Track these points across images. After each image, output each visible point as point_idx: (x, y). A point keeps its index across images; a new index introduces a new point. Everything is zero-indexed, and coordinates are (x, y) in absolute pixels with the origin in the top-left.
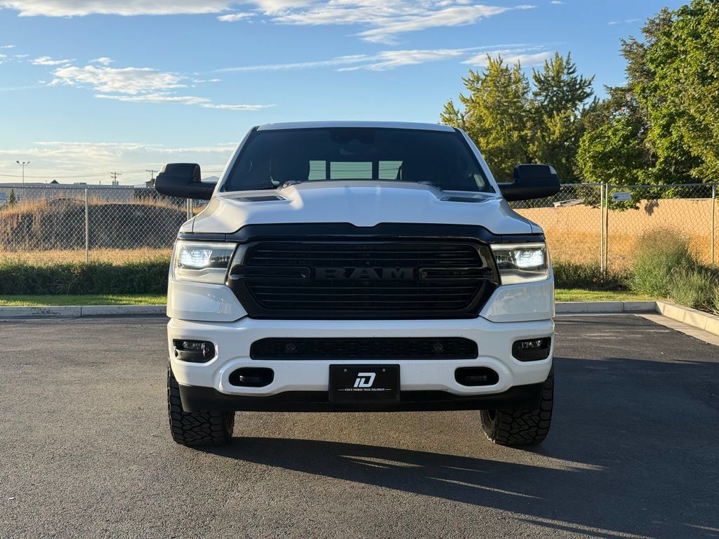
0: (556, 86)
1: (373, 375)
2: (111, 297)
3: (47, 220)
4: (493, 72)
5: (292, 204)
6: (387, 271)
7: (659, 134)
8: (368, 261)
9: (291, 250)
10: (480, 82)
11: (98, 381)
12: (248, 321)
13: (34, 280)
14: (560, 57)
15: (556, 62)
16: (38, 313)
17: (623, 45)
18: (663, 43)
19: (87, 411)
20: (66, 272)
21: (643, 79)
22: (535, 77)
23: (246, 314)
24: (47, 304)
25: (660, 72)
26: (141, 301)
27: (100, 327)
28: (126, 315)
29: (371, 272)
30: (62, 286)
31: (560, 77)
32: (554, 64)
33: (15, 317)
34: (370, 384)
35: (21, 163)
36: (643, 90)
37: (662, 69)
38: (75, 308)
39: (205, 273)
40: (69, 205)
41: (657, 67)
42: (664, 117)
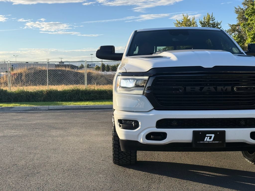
0: (208, 25)
1: (213, 135)
2: (58, 102)
3: (27, 75)
4: (185, 20)
5: (171, 58)
6: (219, 88)
7: (250, 41)
8: (208, 83)
9: (173, 79)
10: (180, 24)
11: (67, 135)
12: (155, 111)
13: (29, 97)
14: (209, 15)
15: (208, 17)
16: (33, 109)
17: (235, 9)
18: (251, 8)
19: (69, 149)
20: (41, 93)
21: (243, 21)
22: (200, 22)
23: (154, 108)
24: (36, 105)
25: (250, 18)
26: (71, 104)
27: (58, 114)
28: (65, 109)
29: (212, 88)
30: (40, 98)
31: (209, 22)
32: (207, 17)
33: (24, 110)
34: (212, 140)
35: (15, 56)
36: (244, 25)
37: (251, 17)
38: (46, 107)
39: (133, 90)
40: (35, 70)
41: (249, 17)
42: (252, 35)
